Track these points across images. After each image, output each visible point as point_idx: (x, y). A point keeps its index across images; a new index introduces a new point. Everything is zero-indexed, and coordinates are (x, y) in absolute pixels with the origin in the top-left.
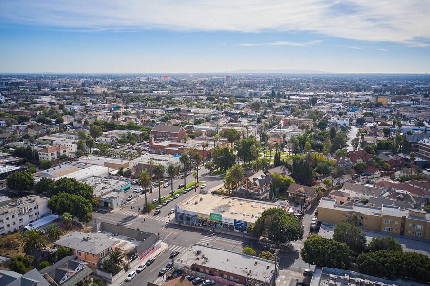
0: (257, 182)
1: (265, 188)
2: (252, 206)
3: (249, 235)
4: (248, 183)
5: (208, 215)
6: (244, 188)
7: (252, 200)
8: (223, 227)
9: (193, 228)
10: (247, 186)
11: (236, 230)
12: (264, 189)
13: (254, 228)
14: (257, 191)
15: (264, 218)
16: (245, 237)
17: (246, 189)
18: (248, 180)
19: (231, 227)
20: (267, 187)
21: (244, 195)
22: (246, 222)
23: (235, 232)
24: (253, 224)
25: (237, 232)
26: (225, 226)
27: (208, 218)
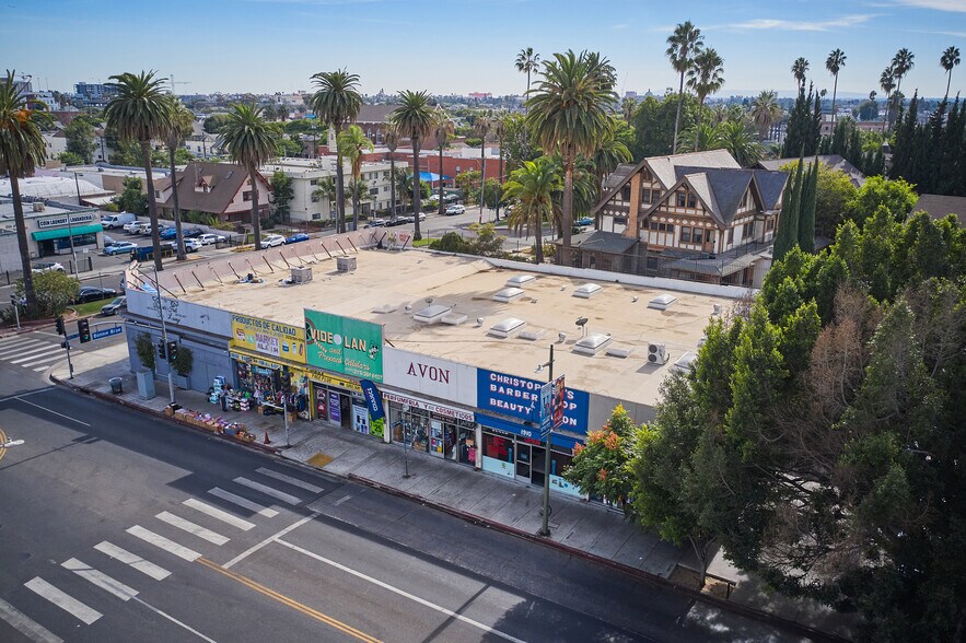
0: (699, 183)
1: (748, 230)
2: (658, 307)
3: (604, 523)
4: (644, 193)
5: (289, 331)
6: (619, 229)
7: (657, 281)
8: (399, 432)
9: (183, 423)
10: (634, 213)
11: (494, 467)
12: (738, 231)
13: (652, 453)
14: (697, 240)
15: (805, 330)
16: (560, 536)
17: (632, 234)
18: (647, 174)
19: (455, 433)
20: (760, 225)
21: (617, 262)
22: (582, 398)
23: (477, 480)
24: (640, 411)
25: (499, 486)
26: (412, 422)
27: (294, 354)
